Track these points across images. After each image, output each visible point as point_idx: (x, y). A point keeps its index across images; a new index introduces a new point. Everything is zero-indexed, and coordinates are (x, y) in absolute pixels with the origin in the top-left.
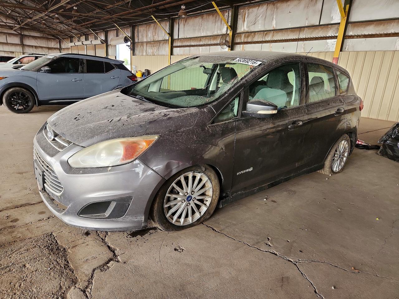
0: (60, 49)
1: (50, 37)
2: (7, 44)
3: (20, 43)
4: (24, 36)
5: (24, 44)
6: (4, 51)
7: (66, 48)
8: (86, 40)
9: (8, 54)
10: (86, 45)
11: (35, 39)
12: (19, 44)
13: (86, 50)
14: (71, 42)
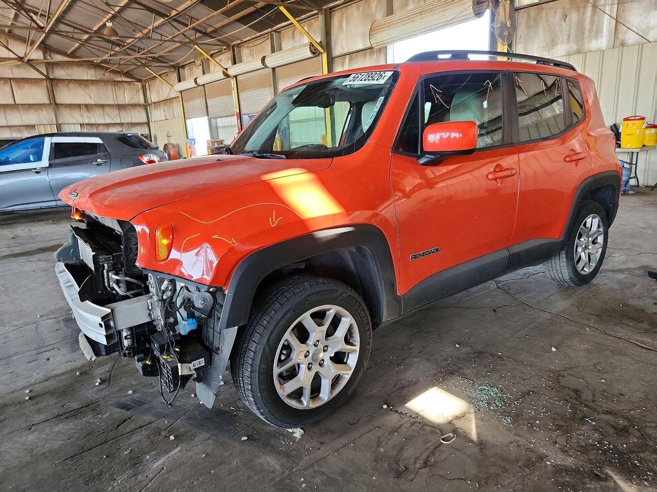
0: (146, 106)
1: (120, 79)
2: (15, 106)
3: (49, 102)
4: (56, 82)
5: (58, 102)
6: (10, 127)
7: (162, 99)
8: (235, 63)
9: (20, 131)
10: (236, 76)
11: (83, 86)
12: (44, 105)
13: (234, 93)
14: (180, 81)
